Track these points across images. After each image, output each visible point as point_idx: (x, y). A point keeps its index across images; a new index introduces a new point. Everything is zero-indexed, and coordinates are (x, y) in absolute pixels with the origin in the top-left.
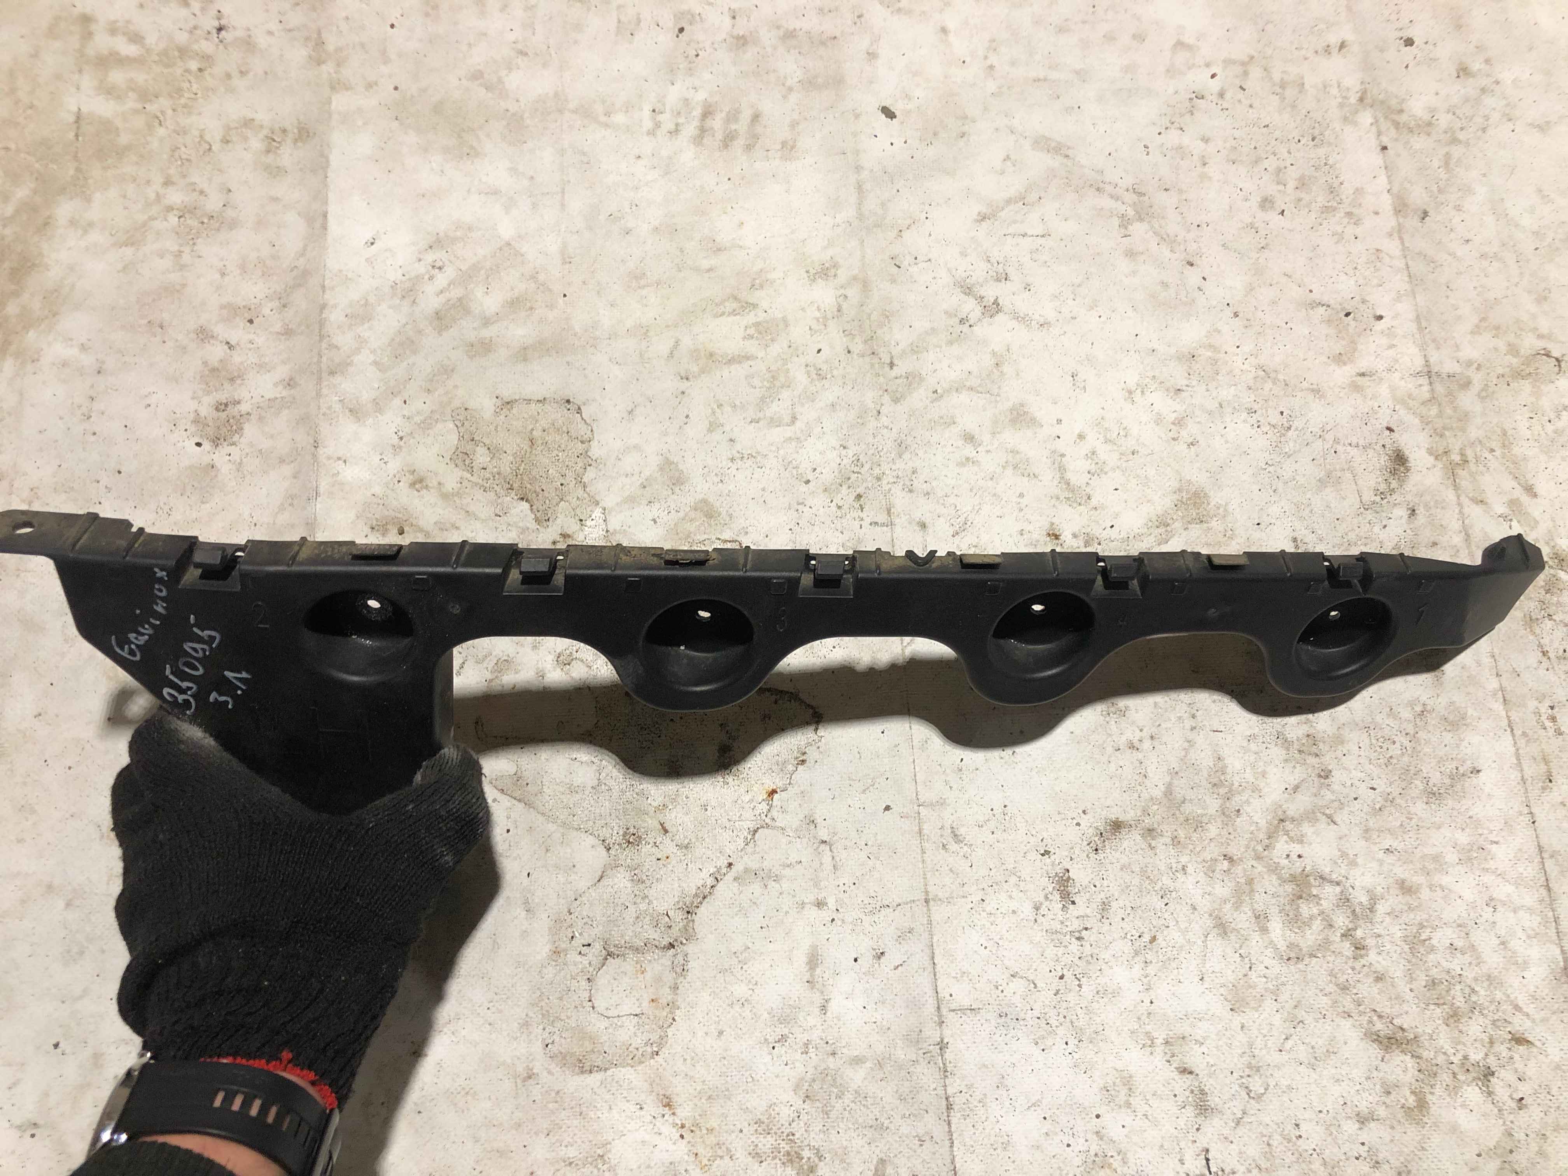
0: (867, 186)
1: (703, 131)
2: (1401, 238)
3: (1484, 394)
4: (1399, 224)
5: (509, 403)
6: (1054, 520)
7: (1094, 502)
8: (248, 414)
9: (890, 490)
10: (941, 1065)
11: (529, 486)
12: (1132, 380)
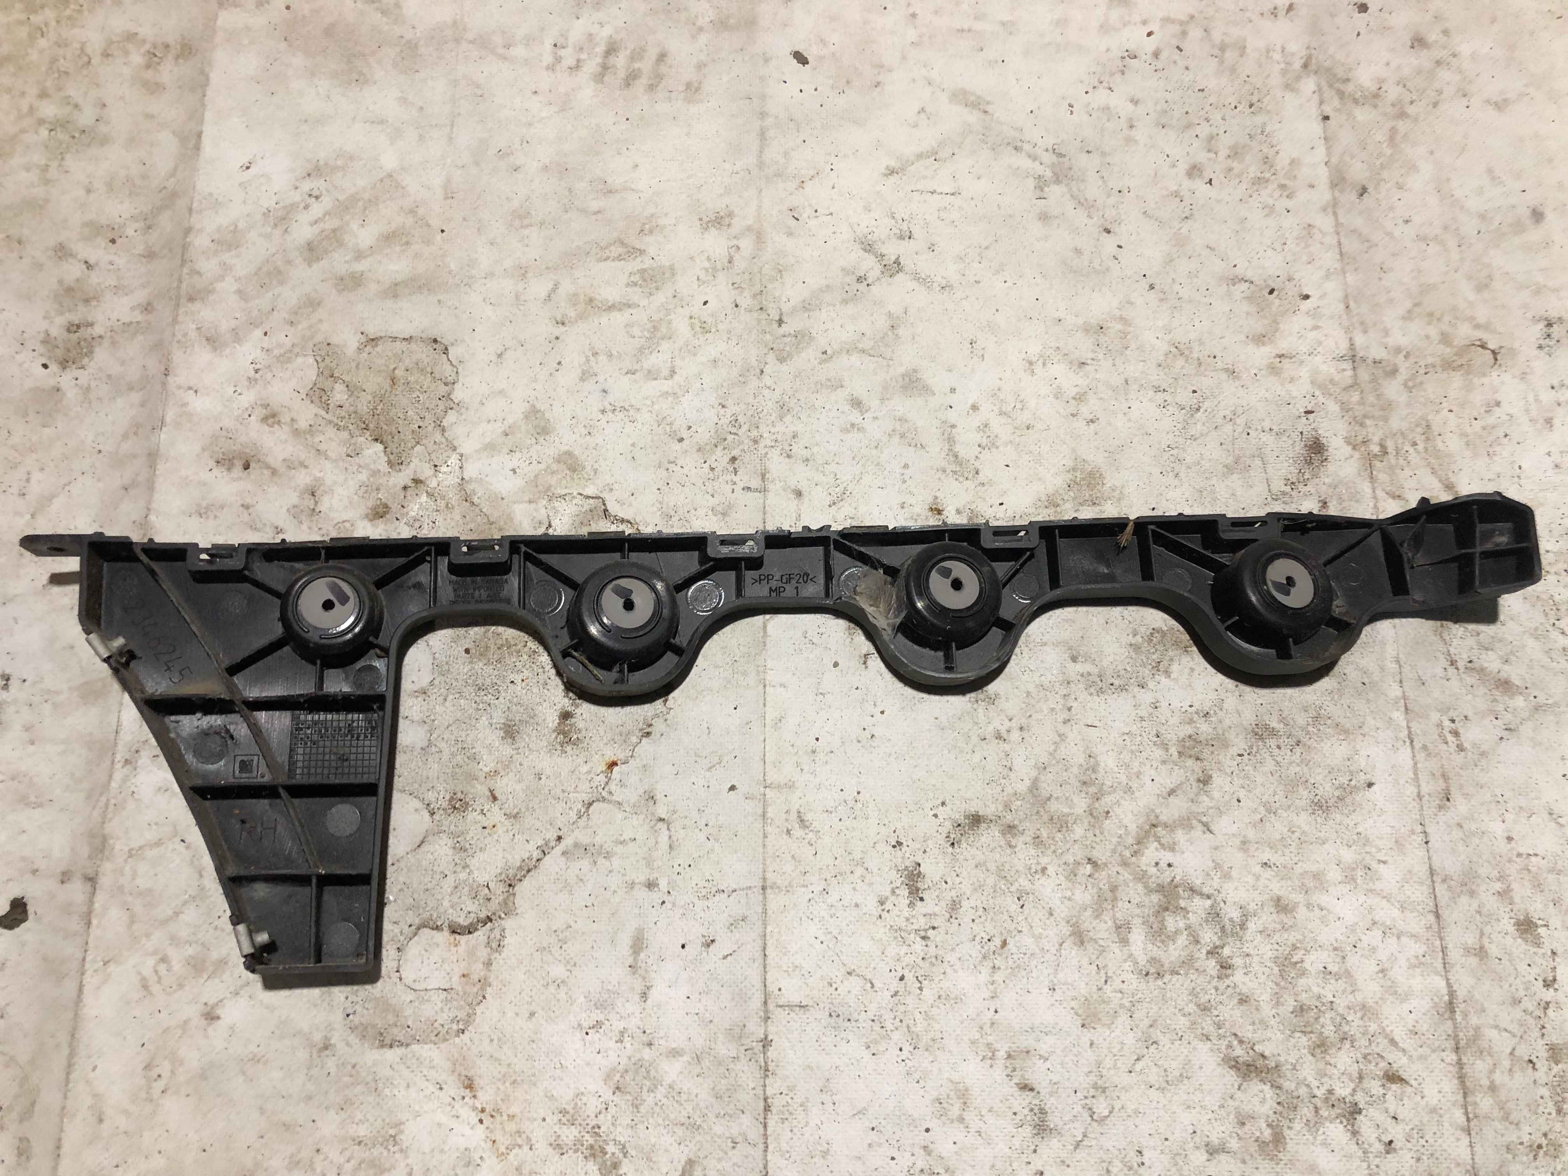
0: (771, 133)
1: (605, 67)
2: (1335, 214)
3: (1410, 384)
4: (1334, 199)
5: (373, 341)
6: (938, 494)
7: (981, 477)
8: (101, 337)
9: (767, 453)
10: (763, 1064)
11: (385, 427)
12: (1034, 349)
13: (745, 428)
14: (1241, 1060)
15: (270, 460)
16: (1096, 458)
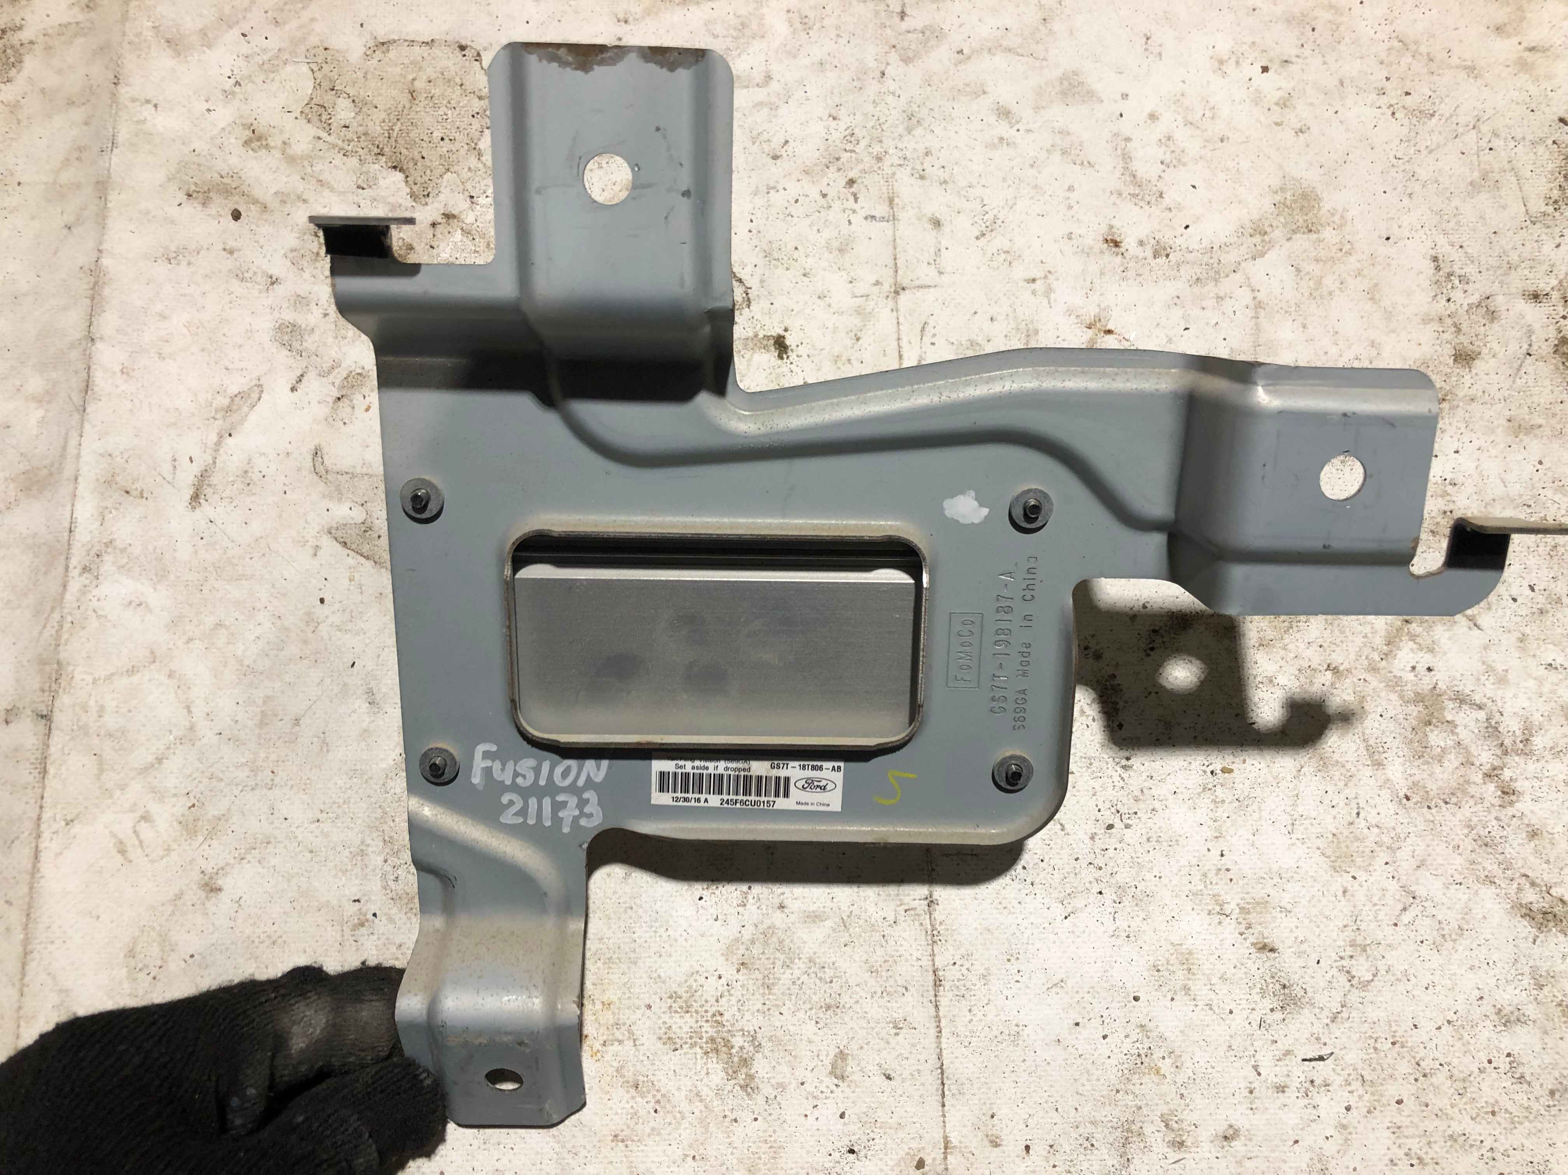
13: (863, 143)
14: (1535, 907)
15: (258, 193)
16: (1311, 177)
